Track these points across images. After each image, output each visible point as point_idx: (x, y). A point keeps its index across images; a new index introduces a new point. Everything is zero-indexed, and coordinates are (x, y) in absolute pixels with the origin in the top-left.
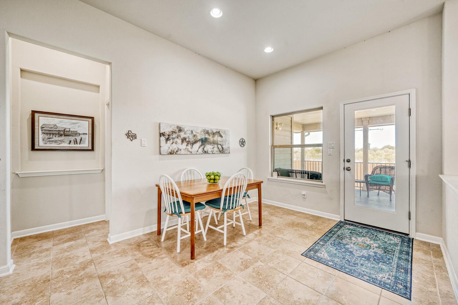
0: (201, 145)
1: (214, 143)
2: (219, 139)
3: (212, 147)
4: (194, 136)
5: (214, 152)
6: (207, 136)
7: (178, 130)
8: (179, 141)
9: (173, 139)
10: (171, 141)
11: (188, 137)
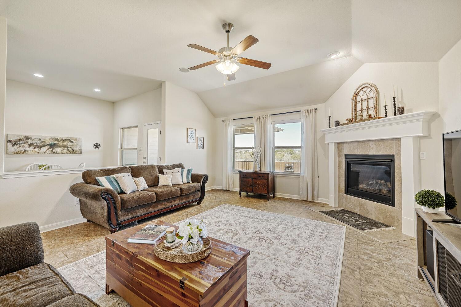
0: (50, 148)
1: (63, 147)
2: (70, 144)
3: (61, 149)
4: (42, 142)
5: (63, 153)
6: (56, 142)
7: (25, 138)
8: (27, 146)
9: (20, 144)
10: (18, 145)
11: (36, 143)
